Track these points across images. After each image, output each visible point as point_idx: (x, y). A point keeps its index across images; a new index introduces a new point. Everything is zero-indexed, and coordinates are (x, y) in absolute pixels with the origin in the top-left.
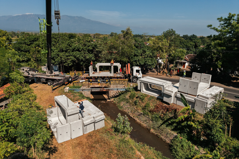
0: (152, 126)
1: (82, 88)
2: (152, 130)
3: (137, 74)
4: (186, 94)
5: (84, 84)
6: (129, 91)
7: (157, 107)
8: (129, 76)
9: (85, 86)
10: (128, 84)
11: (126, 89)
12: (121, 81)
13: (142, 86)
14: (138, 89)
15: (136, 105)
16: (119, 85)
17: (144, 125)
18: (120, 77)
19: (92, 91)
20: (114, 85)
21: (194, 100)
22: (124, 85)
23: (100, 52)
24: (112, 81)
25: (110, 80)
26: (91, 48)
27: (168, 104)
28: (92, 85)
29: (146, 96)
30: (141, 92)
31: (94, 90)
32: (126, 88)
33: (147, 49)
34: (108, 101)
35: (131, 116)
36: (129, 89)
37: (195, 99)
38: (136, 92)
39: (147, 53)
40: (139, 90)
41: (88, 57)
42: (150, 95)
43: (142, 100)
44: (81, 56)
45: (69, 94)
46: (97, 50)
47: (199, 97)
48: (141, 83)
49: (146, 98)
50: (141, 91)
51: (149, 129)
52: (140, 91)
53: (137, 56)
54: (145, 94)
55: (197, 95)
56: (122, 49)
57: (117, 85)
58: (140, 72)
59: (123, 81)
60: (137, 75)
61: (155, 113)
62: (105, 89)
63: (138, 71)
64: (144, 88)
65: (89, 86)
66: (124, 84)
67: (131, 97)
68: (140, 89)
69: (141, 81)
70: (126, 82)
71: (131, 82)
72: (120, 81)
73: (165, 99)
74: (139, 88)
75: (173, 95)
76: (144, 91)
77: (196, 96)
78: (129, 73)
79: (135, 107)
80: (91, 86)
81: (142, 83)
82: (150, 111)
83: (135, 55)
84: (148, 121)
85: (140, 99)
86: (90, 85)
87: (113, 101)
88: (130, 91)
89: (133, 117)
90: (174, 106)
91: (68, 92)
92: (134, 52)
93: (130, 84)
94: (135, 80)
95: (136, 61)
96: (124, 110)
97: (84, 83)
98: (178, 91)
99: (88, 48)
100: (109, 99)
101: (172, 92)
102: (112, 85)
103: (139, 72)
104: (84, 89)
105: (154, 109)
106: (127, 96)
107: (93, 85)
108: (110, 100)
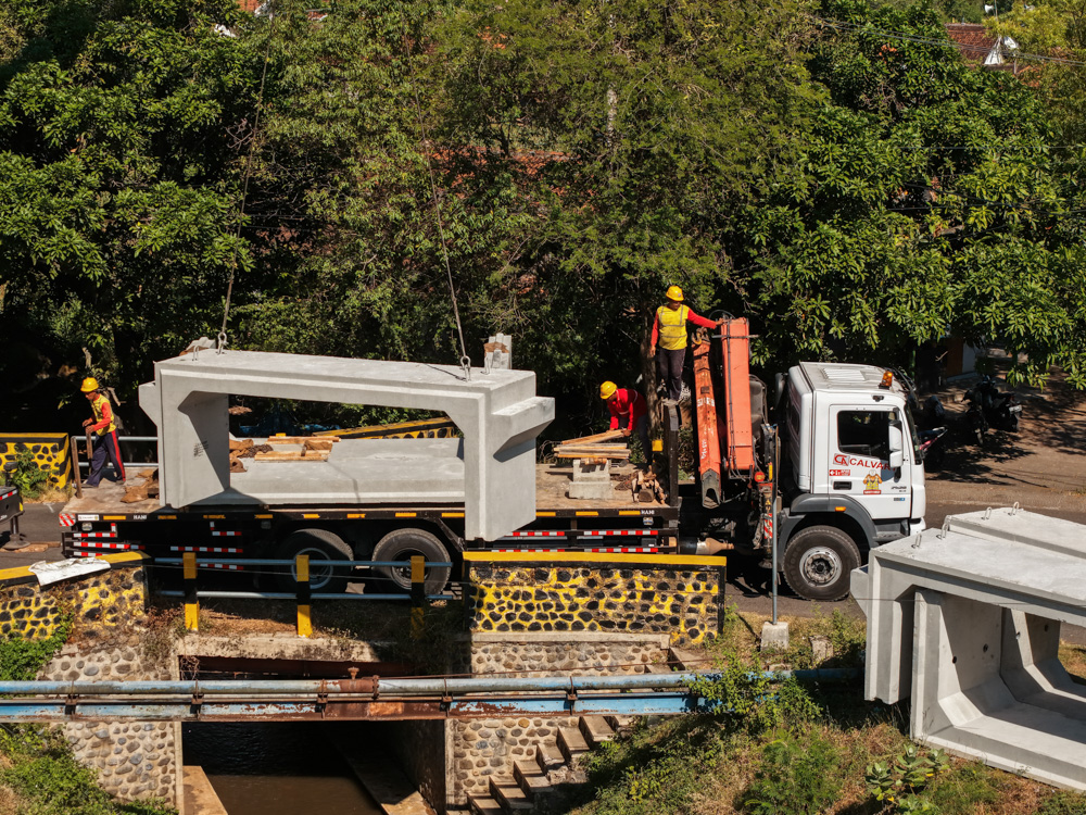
1: (71, 668)
3: (861, 469)
5: (93, 615)
6: (733, 722)
9: (109, 645)
10: (721, 621)
11: (691, 698)
12: (627, 570)
13: (922, 642)
14: (871, 693)
16: (600, 635)
18: (608, 519)
19: (210, 712)
20: (525, 636)
22: (664, 640)
23: (327, 161)
24: (484, 568)
25: (468, 555)
26: (196, 106)
28: (205, 628)
30: (918, 730)
31: (236, 710)
32: (696, 670)
33: (996, 123)
36: (745, 685)
39: (995, 170)
40: (880, 710)
41: (152, 235)
42: (1035, 772)
44: (56, 222)
46: (278, 126)
48: (907, 601)
50: (904, 726)
52: (900, 714)
53: (852, 210)
56: (642, 112)
57: (568, 635)
58: (901, 440)
59: (646, 568)
60: (857, 493)
62: (384, 684)
63: (862, 433)
64: (948, 672)
65: (156, 652)
66: (660, 624)
68: (893, 698)
69: (905, 581)
70: (689, 592)
71: (766, 592)
72: (606, 569)
74: (880, 684)
76: (957, 723)
78: (744, 459)
80: (189, 647)
81: (923, 608)
83: (828, 204)
86: (182, 632)
88: (756, 729)
92: (814, 157)
93: (753, 617)
94: (822, 565)
95: (833, 286)
97: (90, 597)
99: (154, 107)
102: (494, 634)
103: (884, 452)
104: (93, 692)
106: (713, 799)
107: (223, 631)
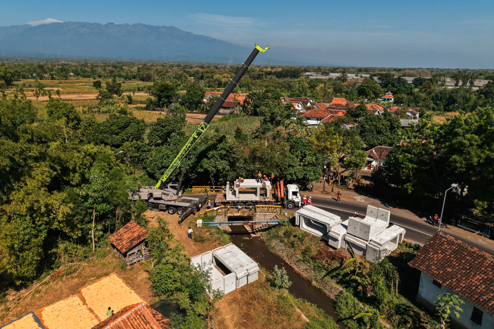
0: (314, 278)
1: (217, 218)
2: (314, 283)
3: (294, 197)
4: (357, 238)
6: (282, 225)
7: (321, 254)
8: (283, 200)
9: (221, 215)
10: (281, 212)
12: (271, 207)
13: (301, 220)
15: (293, 247)
16: (269, 213)
17: (305, 275)
18: (269, 202)
19: (233, 225)
20: (261, 214)
21: (365, 246)
22: (275, 214)
24: (258, 207)
25: (256, 206)
27: (335, 249)
28: (230, 213)
29: (306, 234)
30: (301, 228)
31: (236, 224)
34: (253, 237)
35: (287, 262)
37: (367, 245)
38: (293, 228)
42: (311, 233)
43: (301, 240)
44: (210, 166)
45: (203, 230)
47: (371, 242)
49: (307, 238)
51: (310, 280)
52: (299, 226)
54: (305, 233)
55: (370, 240)
57: (266, 213)
59: (273, 207)
60: (294, 199)
61: (318, 261)
62: (250, 221)
63: (295, 193)
64: (304, 223)
66: (275, 212)
67: (287, 234)
69: (299, 214)
70: (277, 209)
72: (269, 207)
73: (331, 242)
74: (297, 223)
75: (340, 238)
76: (304, 227)
77: (367, 241)
79: (292, 250)
80: (228, 215)
81: (301, 217)
82: (312, 258)
84: (309, 271)
85: (299, 238)
86: (228, 213)
87: (259, 237)
89: (289, 264)
90: (341, 251)
91: (202, 227)
94: (290, 206)
96: (277, 252)
97: (219, 211)
98: (347, 233)
100: (254, 233)
101: (339, 235)
102: (258, 213)
103: (297, 195)
104: (222, 223)
105: (317, 255)
106: (281, 233)
107: (232, 213)
108: (255, 236)
